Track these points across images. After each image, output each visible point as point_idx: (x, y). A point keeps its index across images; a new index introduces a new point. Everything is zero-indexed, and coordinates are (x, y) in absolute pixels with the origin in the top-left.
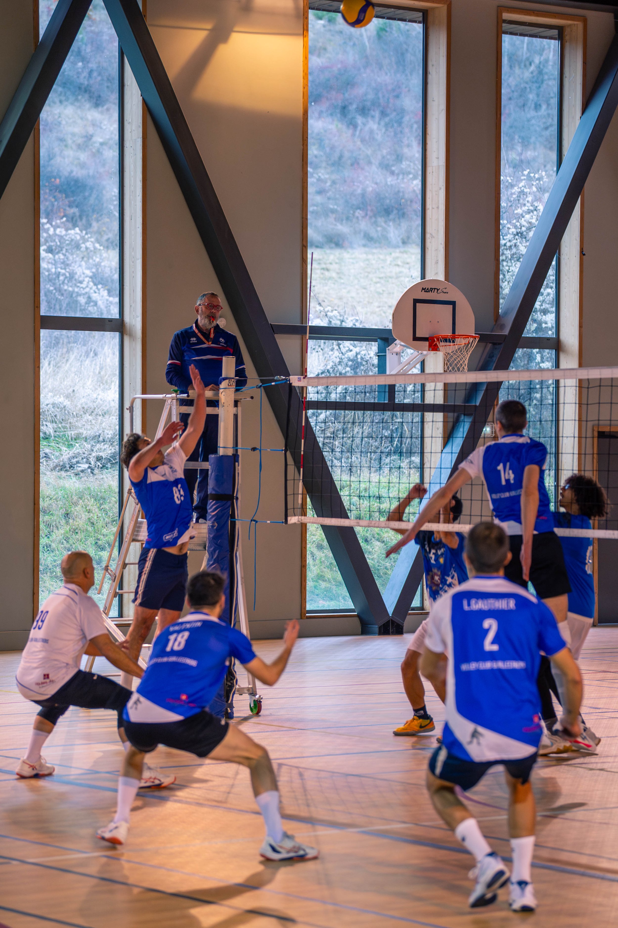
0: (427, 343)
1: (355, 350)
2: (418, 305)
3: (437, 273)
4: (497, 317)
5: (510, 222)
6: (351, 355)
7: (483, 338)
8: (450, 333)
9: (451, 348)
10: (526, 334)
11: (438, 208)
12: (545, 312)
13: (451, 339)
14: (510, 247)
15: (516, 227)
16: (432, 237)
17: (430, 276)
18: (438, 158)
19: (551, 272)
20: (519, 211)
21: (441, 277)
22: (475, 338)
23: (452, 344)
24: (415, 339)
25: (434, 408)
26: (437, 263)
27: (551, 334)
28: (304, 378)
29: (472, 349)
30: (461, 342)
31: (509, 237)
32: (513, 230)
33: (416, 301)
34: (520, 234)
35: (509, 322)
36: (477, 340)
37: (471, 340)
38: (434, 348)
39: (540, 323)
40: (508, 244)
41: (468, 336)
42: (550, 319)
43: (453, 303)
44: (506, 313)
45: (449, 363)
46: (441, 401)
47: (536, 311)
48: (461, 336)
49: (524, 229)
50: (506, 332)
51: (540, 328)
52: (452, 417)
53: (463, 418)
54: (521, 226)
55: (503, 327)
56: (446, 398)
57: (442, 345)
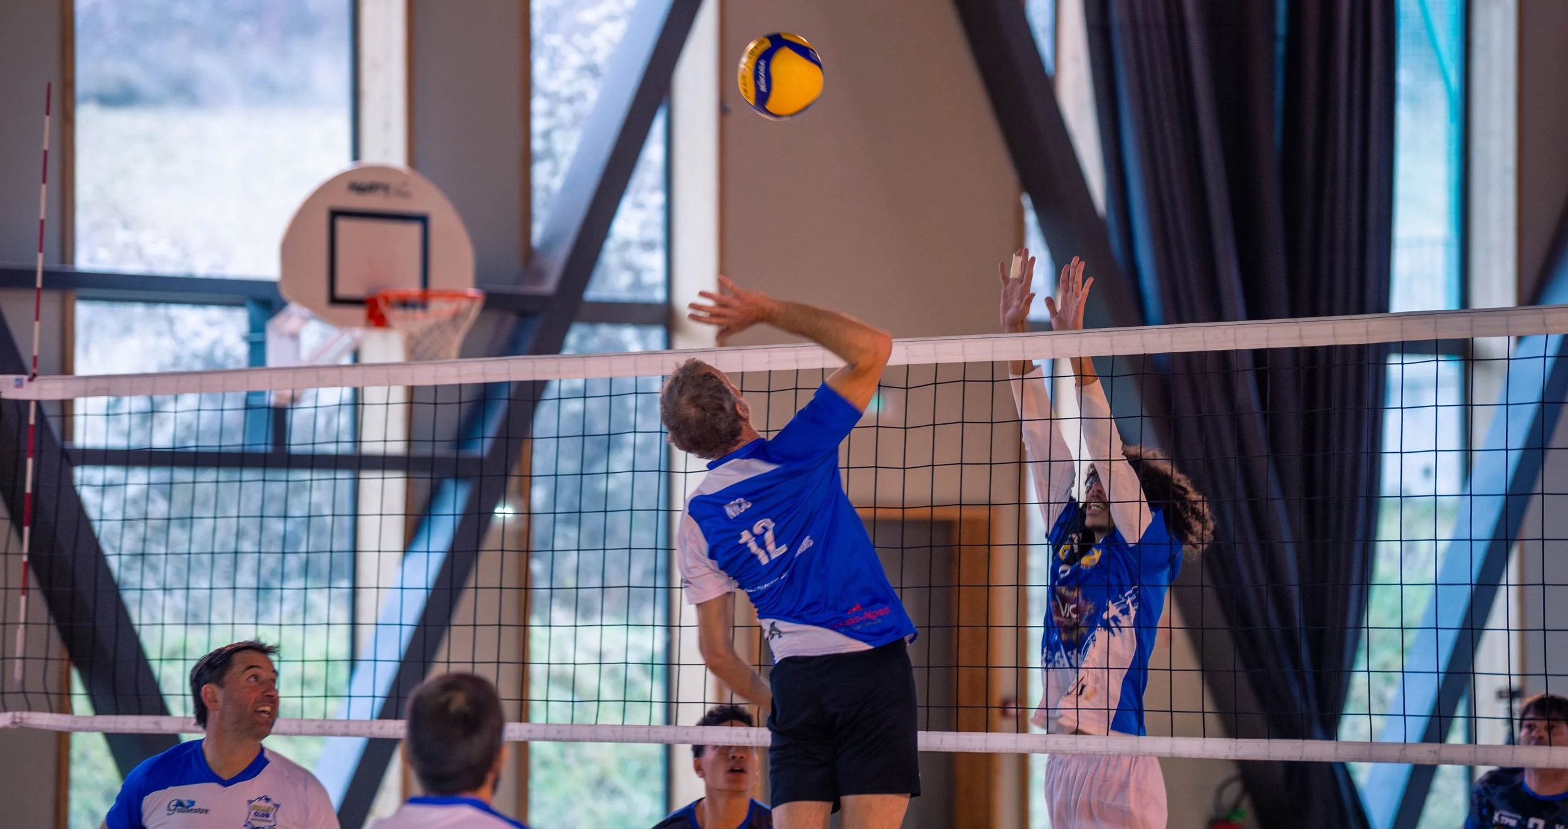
0: (360, 313)
1: (210, 335)
2: (343, 225)
3: (386, 151)
4: (528, 253)
5: (568, 39)
6: (200, 345)
7: (493, 302)
8: (413, 288)
9: (418, 321)
10: (596, 292)
12: (648, 246)
13: (421, 302)
14: (570, 100)
15: (579, 50)
16: (375, 65)
17: (372, 155)
19: (653, 152)
20: (588, 16)
21: (397, 160)
22: (472, 299)
23: (419, 313)
24: (335, 300)
25: (383, 463)
26: (387, 126)
27: (659, 295)
28: (31, 380)
29: (465, 326)
30: (440, 309)
31: (566, 74)
32: (575, 59)
33: (335, 214)
34: (592, 70)
35: (556, 263)
36: (478, 304)
37: (464, 304)
38: (377, 320)
39: (637, 272)
40: (566, 92)
41: (454, 296)
42: (655, 262)
43: (423, 220)
44: (550, 242)
45: (415, 352)
46: (397, 447)
47: (626, 245)
48: (441, 294)
49: (600, 58)
50: (549, 286)
51: (637, 284)
52: (423, 485)
53: (449, 485)
54: (593, 51)
55: (539, 275)
56: (410, 440)
57: (395, 315)
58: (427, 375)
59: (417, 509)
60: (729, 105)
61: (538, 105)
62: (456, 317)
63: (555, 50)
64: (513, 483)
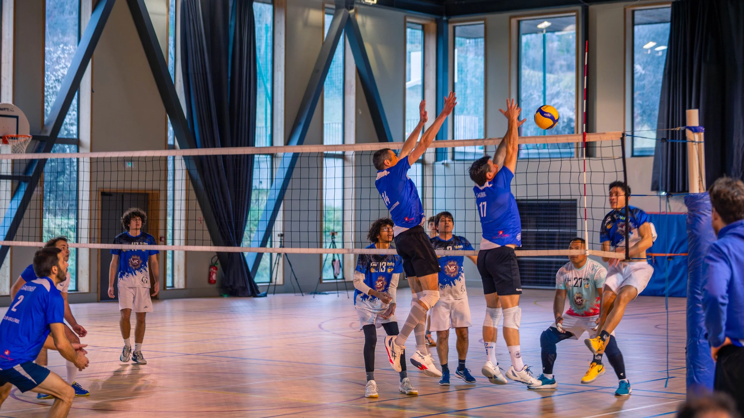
0: (1, 140)
3: (8, 100)
4: (43, 125)
7: (35, 138)
8: (15, 135)
9: (15, 142)
10: (59, 136)
11: (9, 63)
12: (72, 125)
13: (17, 138)
14: (52, 88)
15: (55, 76)
16: (5, 79)
17: (4, 101)
18: (9, 34)
19: (74, 102)
20: (57, 67)
21: (10, 102)
22: (29, 137)
23: (16, 140)
25: (6, 178)
26: (8, 94)
27: (75, 137)
29: (27, 144)
30: (22, 139)
31: (51, 82)
32: (53, 78)
34: (58, 81)
35: (50, 128)
36: (31, 138)
37: (27, 138)
38: (5, 142)
39: (69, 131)
40: (51, 86)
41: (25, 136)
42: (74, 129)
43: (17, 117)
44: (48, 124)
45: (14, 151)
46: (10, 174)
47: (66, 124)
48: (21, 136)
49: (60, 77)
50: (48, 134)
51: (69, 134)
52: (16, 183)
53: (23, 183)
54: (58, 76)
55: (46, 131)
56: (13, 172)
57: (10, 141)
58: (18, 157)
59: (14, 189)
60: (94, 90)
61: (46, 89)
62: (25, 141)
63: (48, 76)
64: (39, 183)
